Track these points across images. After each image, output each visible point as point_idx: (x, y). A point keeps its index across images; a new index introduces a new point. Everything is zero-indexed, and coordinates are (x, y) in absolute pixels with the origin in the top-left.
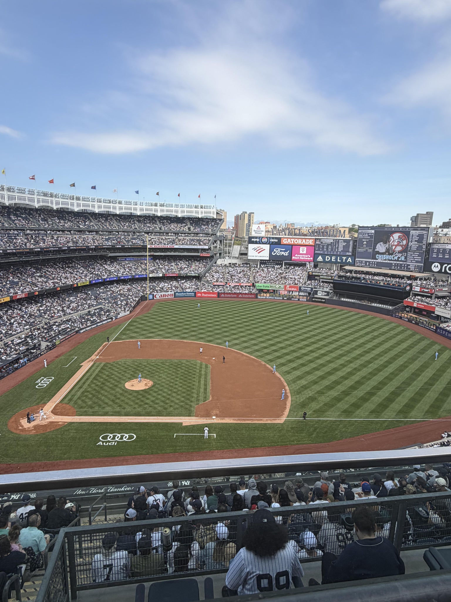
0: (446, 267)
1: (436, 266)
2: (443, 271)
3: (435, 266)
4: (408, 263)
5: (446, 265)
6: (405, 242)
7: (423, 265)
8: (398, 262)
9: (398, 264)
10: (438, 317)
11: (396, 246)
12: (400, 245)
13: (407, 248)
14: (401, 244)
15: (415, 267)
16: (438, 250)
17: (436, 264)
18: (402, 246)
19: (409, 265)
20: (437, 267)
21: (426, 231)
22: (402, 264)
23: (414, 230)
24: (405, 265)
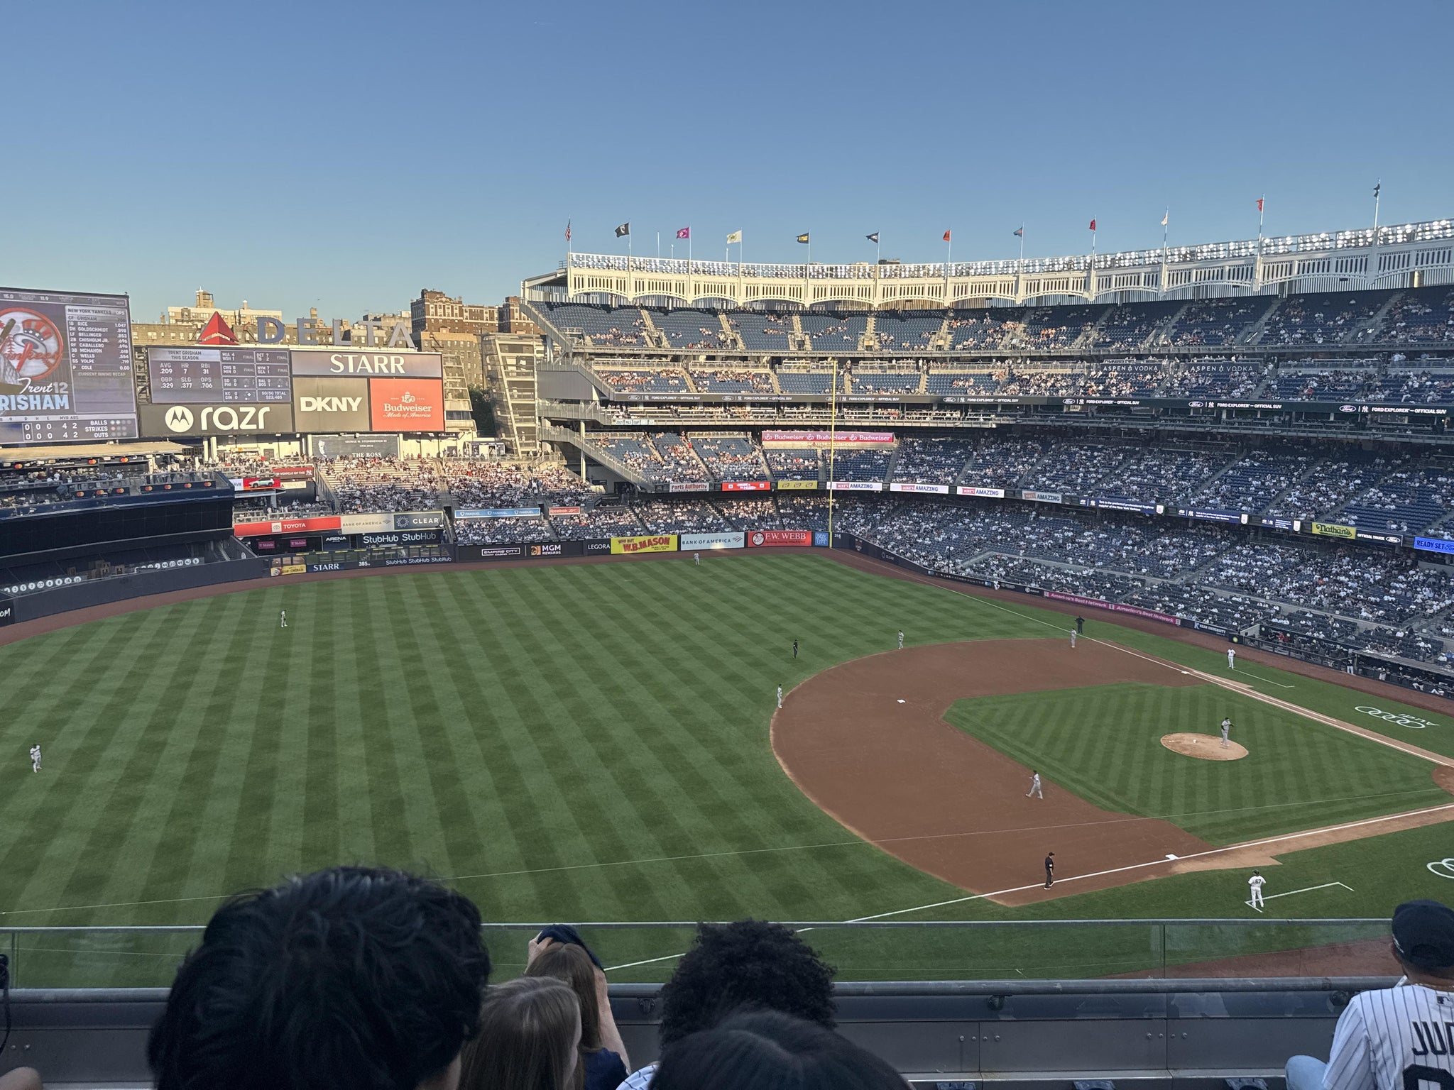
0: (210, 416)
1: (179, 417)
2: (204, 427)
3: (175, 417)
4: (81, 417)
5: (210, 409)
6: (52, 345)
7: (134, 416)
8: (42, 418)
9: (43, 424)
10: (355, 540)
11: (22, 358)
12: (38, 356)
13: (66, 365)
14: (41, 350)
15: (109, 426)
16: (175, 365)
17: (179, 410)
18: (44, 357)
19: (87, 423)
20: (183, 417)
21: (121, 307)
22: (64, 422)
23: (74, 302)
24: (69, 423)
